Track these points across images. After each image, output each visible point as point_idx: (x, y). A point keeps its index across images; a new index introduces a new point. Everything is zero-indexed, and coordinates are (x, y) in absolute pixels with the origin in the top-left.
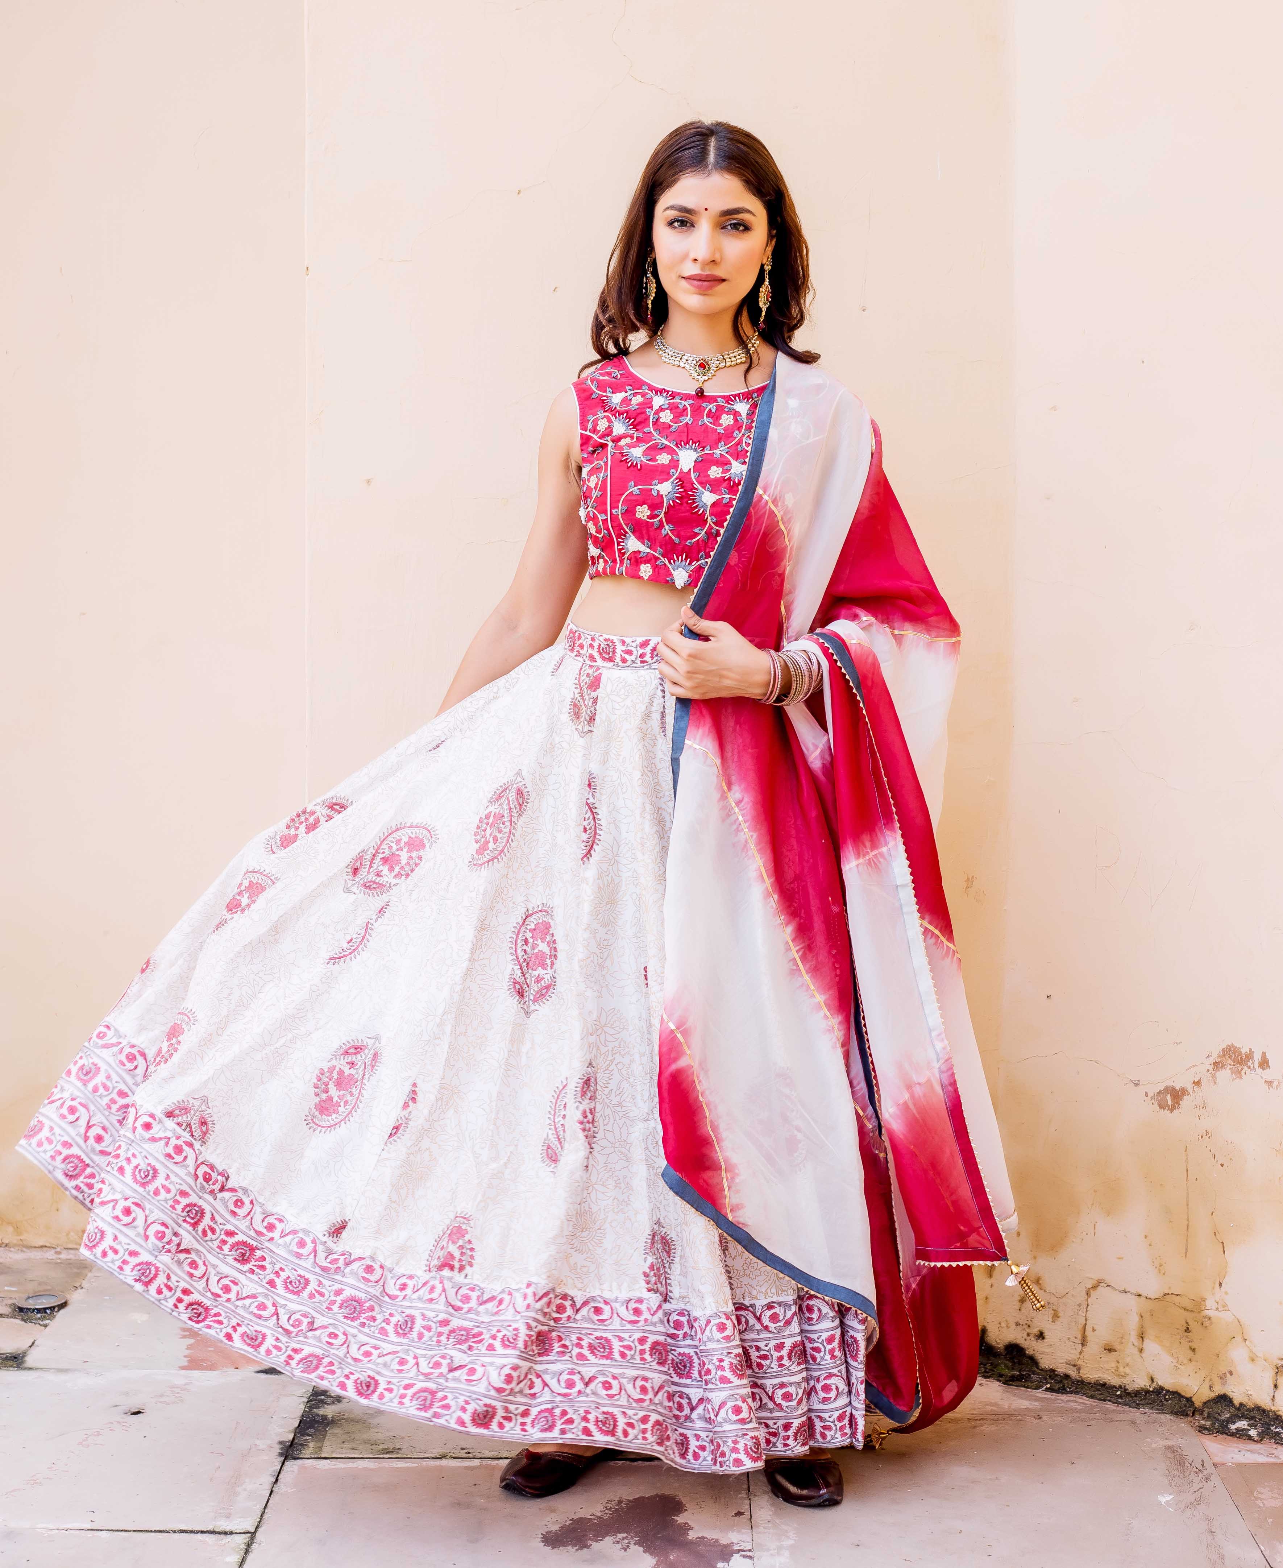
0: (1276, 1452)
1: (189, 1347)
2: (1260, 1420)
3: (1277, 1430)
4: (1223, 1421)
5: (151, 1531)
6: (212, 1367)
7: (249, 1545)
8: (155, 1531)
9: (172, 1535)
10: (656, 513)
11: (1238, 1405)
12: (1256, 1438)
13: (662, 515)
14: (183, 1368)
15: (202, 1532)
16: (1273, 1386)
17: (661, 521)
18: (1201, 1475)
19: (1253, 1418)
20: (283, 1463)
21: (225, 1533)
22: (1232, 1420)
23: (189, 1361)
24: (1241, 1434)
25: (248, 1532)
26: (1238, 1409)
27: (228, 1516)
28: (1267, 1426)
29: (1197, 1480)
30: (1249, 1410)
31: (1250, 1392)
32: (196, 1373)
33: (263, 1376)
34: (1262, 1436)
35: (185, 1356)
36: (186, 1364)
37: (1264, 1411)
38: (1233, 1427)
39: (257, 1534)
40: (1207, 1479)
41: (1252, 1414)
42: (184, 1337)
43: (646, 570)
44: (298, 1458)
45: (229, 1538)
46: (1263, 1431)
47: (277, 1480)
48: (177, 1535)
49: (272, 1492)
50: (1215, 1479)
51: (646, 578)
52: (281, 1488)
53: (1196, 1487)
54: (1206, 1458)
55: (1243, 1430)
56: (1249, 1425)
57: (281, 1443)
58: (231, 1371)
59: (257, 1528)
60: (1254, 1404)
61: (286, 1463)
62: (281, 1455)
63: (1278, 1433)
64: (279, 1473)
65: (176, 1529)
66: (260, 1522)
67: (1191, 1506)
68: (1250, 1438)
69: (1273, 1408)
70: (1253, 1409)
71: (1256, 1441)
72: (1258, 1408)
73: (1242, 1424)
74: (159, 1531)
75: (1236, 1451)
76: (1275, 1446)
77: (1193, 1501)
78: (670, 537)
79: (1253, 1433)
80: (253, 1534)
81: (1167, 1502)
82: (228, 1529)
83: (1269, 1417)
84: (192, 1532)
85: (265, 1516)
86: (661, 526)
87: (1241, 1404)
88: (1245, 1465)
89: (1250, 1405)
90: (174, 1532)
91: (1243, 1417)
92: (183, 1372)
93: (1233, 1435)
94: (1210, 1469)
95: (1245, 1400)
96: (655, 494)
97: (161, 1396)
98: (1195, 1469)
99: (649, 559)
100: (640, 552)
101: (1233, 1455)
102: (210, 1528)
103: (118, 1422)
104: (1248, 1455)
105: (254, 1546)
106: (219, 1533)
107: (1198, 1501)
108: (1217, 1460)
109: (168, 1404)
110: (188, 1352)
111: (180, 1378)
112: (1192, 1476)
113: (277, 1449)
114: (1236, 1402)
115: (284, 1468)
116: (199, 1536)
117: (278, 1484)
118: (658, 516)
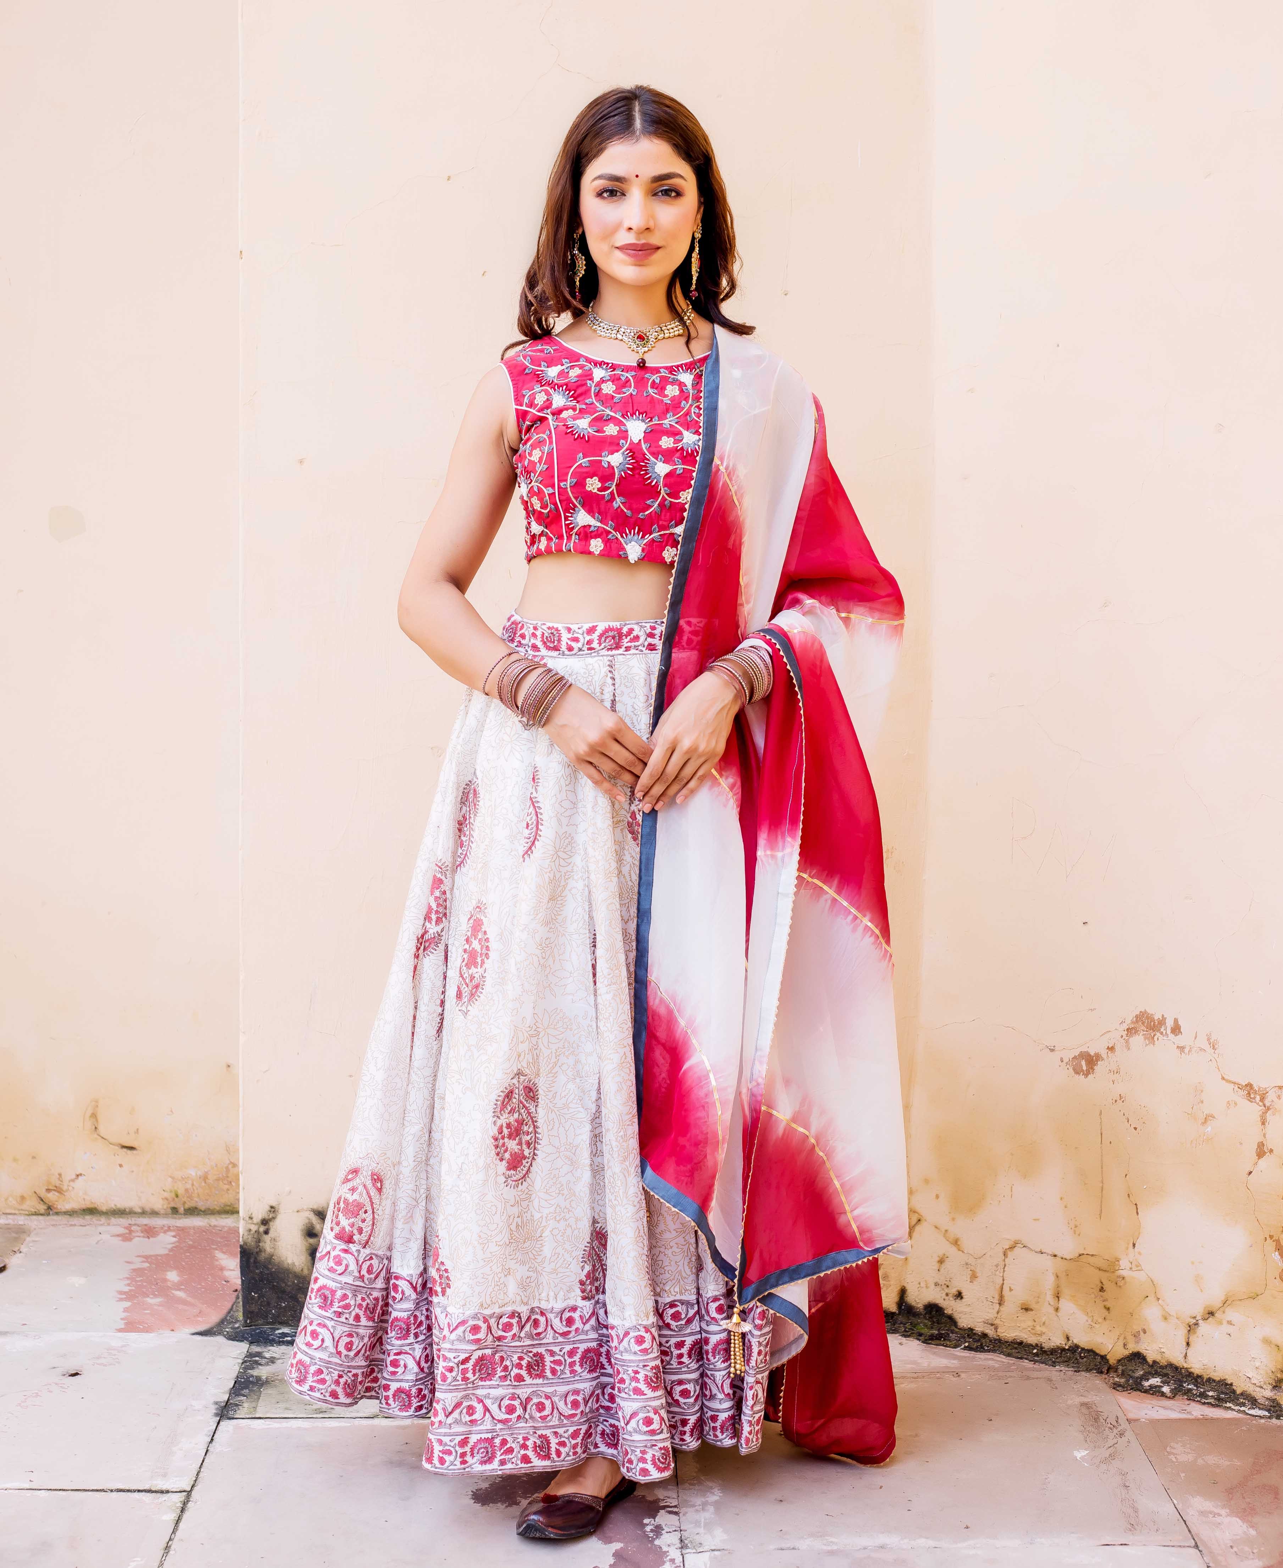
0: (1188, 1408)
1: (126, 1310)
2: (1173, 1377)
3: (1190, 1387)
4: (1137, 1378)
5: (88, 1490)
6: (147, 1330)
7: (185, 1504)
8: (93, 1490)
9: (109, 1493)
10: (607, 485)
11: (1151, 1363)
12: (1169, 1394)
13: (614, 487)
14: (120, 1330)
15: (139, 1491)
16: (1185, 1344)
17: (612, 493)
18: (1115, 1431)
19: (1166, 1375)
20: (218, 1423)
21: (162, 1492)
22: (1145, 1377)
23: (126, 1324)
24: (1155, 1391)
25: (184, 1491)
26: (1152, 1366)
27: (165, 1475)
28: (1180, 1383)
29: (1111, 1436)
30: (1162, 1367)
31: (1162, 1350)
32: (133, 1336)
33: (199, 1338)
34: (1175, 1393)
35: (122, 1319)
36: (123, 1327)
37: (1176, 1368)
38: (1146, 1384)
39: (193, 1493)
40: (1121, 1435)
41: (1165, 1371)
42: (121, 1300)
43: (596, 545)
44: (233, 1418)
45: (165, 1497)
46: (1176, 1388)
47: (212, 1439)
48: (115, 1493)
49: (207, 1451)
50: (1129, 1434)
51: (597, 553)
52: (216, 1447)
53: (1111, 1443)
54: (1120, 1414)
55: (1156, 1387)
56: (1162, 1382)
57: (216, 1403)
58: (167, 1333)
59: (193, 1486)
60: (1167, 1361)
61: (221, 1423)
62: (216, 1415)
63: (1190, 1390)
64: (214, 1433)
65: (114, 1488)
66: (195, 1481)
67: (1105, 1461)
68: (1163, 1394)
69: (1186, 1366)
70: (1166, 1366)
71: (1169, 1398)
72: (1171, 1365)
73: (1155, 1381)
74: (97, 1490)
75: (1150, 1407)
76: (1188, 1402)
77: (1107, 1456)
78: (622, 510)
79: (1166, 1389)
80: (189, 1493)
81: (1082, 1458)
82: (164, 1488)
83: (1181, 1373)
84: (129, 1491)
85: (201, 1475)
86: (613, 499)
87: (1154, 1362)
88: (1158, 1420)
89: (1163, 1362)
90: (112, 1491)
91: (1156, 1374)
92: (120, 1334)
93: (1146, 1391)
94: (1124, 1425)
95: (1158, 1358)
96: (606, 466)
97: (99, 1358)
98: (1109, 1425)
99: (600, 534)
100: (590, 526)
101: (1146, 1411)
102: (147, 1487)
103: (56, 1384)
104: (1162, 1411)
105: (190, 1505)
106: (156, 1492)
107: (1112, 1456)
108: (1131, 1416)
109: (105, 1365)
110: (124, 1315)
111: (117, 1340)
112: (1107, 1431)
113: (213, 1409)
114: (1150, 1360)
115: (220, 1427)
116: (136, 1494)
117: (214, 1443)
118: (610, 488)
